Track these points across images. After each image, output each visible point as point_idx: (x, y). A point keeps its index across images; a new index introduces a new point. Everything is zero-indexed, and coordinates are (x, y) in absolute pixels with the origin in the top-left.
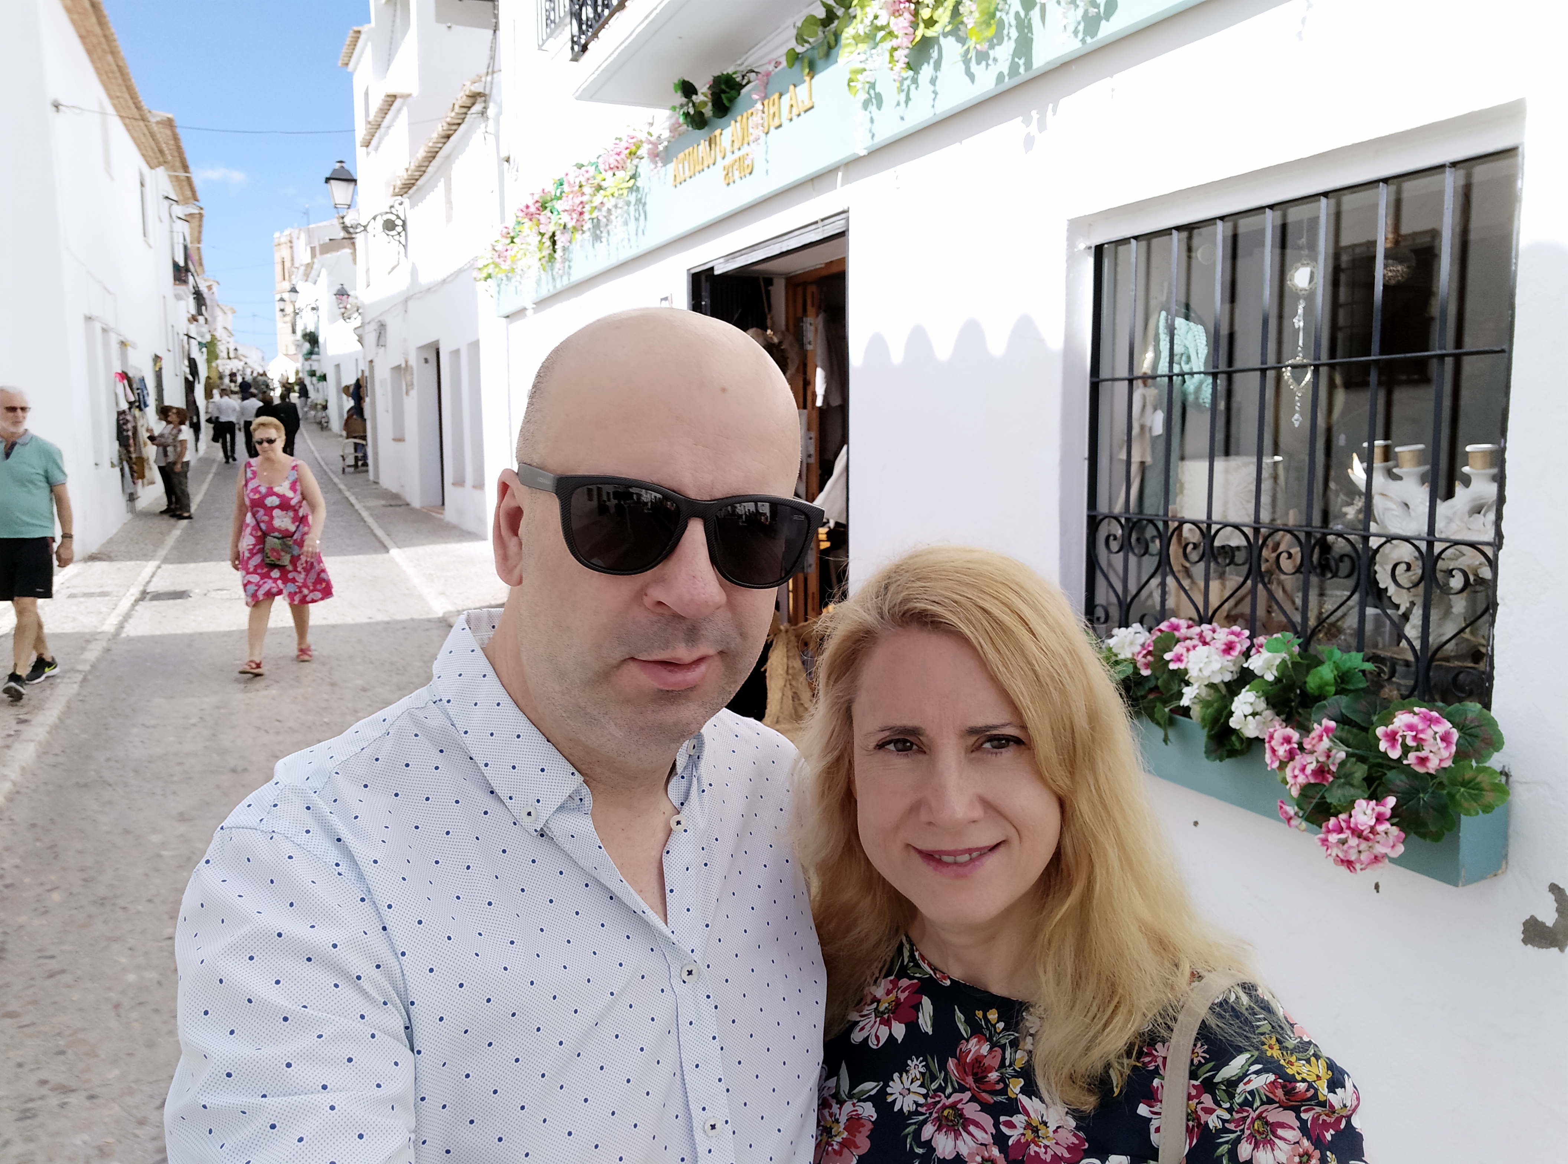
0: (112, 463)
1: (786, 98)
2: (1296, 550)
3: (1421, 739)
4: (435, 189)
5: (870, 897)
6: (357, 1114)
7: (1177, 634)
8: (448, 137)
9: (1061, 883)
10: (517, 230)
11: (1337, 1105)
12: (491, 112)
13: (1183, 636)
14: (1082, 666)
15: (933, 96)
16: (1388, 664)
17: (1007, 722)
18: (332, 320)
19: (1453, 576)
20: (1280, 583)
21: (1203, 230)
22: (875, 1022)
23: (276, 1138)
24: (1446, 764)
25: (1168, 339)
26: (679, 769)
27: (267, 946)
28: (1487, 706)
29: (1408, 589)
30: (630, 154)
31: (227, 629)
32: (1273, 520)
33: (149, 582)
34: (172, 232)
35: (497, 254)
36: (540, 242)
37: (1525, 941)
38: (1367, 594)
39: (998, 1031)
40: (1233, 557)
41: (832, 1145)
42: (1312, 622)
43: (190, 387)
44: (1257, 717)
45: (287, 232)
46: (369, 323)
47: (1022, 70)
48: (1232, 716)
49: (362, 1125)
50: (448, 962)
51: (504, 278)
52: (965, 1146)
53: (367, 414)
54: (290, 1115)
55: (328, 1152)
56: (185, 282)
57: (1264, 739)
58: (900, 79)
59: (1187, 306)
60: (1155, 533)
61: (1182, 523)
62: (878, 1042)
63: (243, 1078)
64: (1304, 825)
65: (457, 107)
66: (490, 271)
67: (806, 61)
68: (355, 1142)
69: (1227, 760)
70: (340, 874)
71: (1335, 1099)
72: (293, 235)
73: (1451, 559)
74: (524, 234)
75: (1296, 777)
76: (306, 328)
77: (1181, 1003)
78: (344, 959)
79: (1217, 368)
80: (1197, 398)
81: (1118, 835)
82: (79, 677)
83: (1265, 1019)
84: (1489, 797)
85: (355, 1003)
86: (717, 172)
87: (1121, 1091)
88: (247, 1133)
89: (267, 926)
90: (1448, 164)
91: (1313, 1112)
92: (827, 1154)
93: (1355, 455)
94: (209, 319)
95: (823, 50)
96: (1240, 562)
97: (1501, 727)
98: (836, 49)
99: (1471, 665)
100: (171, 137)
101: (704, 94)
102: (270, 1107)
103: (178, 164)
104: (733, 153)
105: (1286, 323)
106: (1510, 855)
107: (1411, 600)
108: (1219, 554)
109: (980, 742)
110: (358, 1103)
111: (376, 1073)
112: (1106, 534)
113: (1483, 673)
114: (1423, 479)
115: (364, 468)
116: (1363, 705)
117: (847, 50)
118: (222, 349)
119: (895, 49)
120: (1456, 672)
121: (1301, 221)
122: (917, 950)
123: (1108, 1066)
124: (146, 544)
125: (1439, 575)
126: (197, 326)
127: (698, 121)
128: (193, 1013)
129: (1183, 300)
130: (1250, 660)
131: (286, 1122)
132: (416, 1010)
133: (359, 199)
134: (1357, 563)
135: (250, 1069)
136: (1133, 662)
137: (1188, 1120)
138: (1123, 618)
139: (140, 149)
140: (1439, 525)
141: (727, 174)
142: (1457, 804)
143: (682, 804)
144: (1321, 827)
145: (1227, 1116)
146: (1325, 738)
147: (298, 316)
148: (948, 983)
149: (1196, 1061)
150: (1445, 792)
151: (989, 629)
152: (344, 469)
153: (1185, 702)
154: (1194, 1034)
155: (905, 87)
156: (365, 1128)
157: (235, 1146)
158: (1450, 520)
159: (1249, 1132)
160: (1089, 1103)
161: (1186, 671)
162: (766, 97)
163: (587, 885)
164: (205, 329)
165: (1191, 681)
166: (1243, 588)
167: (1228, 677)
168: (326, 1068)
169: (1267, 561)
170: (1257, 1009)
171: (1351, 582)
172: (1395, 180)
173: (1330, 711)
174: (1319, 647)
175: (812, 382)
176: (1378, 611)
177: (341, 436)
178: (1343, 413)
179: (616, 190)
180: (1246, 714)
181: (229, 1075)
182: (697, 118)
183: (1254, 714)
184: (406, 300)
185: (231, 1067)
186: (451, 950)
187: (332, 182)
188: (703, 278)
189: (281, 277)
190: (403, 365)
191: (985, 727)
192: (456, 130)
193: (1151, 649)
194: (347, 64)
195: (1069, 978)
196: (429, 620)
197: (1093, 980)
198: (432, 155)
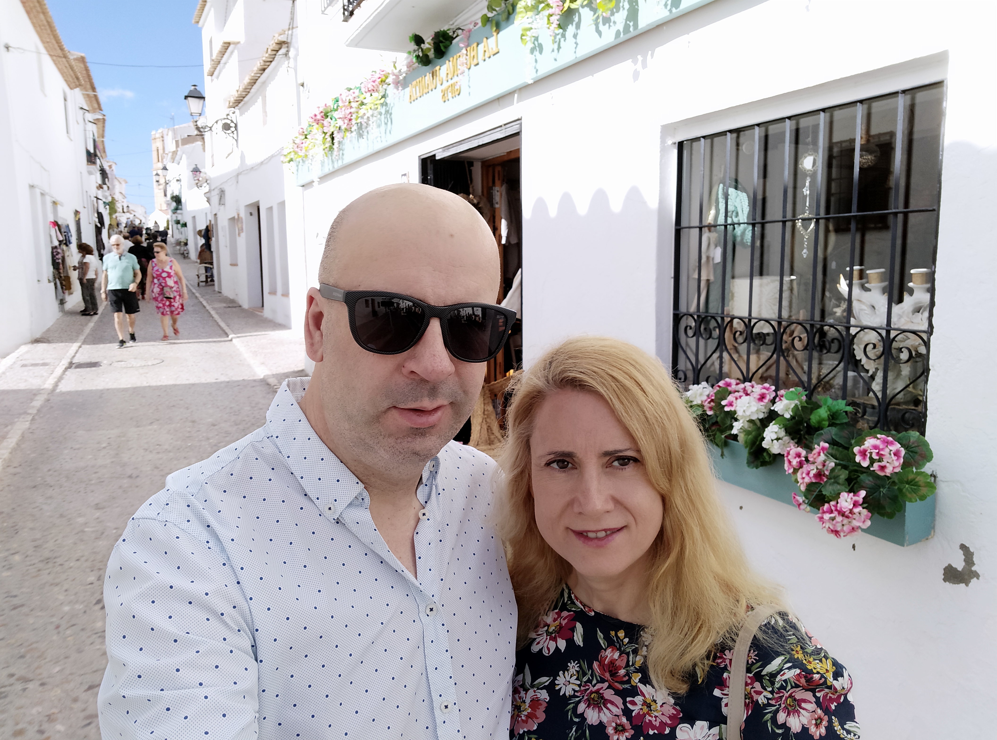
0: (49, 280)
1: (481, 46)
2: (804, 336)
3: (882, 455)
4: (256, 104)
5: (544, 560)
6: (222, 701)
7: (729, 388)
8: (264, 70)
9: (664, 549)
10: (309, 130)
11: (839, 688)
12: (292, 53)
13: (733, 390)
14: (675, 411)
15: (575, 45)
16: (862, 407)
17: (628, 447)
18: (190, 188)
19: (902, 352)
20: (794, 356)
21: (746, 132)
22: (547, 639)
23: (170, 716)
24: (897, 470)
25: (724, 201)
26: (424, 480)
27: (163, 594)
28: (923, 433)
29: (874, 360)
30: (381, 81)
31: (125, 387)
32: (790, 316)
33: (74, 356)
34: (85, 130)
35: (296, 146)
36: (324, 138)
37: (945, 580)
38: (849, 363)
39: (625, 644)
40: (765, 339)
41: (521, 717)
42: (814, 381)
43: (98, 231)
44: (780, 441)
45: (160, 131)
46: (214, 190)
47: (631, 29)
48: (764, 440)
49: (225, 708)
50: (280, 604)
51: (301, 161)
52: (605, 717)
53: (213, 249)
54: (179, 702)
55: (203, 725)
56: (94, 163)
57: (784, 455)
58: (554, 34)
59: (736, 181)
60: (716, 325)
61: (733, 318)
62: (549, 651)
63: (148, 679)
64: (809, 508)
65: (269, 50)
66: (292, 157)
67: (494, 22)
68: (221, 719)
69: (761, 468)
70: (209, 548)
71: (837, 684)
72: (164, 132)
73: (901, 341)
74: (313, 133)
75: (803, 478)
76: (173, 193)
77: (741, 625)
78: (213, 602)
79: (755, 220)
80: (742, 239)
81: (700, 518)
82: (30, 418)
83: (794, 634)
84: (924, 491)
85: (220, 630)
86: (437, 93)
87: (703, 681)
88: (152, 713)
89: (163, 581)
90: (900, 91)
91: (824, 692)
92: (518, 722)
93: (841, 276)
94: (110, 187)
95: (505, 15)
96: (769, 343)
97: (931, 447)
98: (513, 15)
99: (913, 408)
100: (84, 69)
101: (429, 43)
102: (166, 697)
103: (88, 86)
104: (448, 81)
105: (798, 191)
106: (936, 527)
107: (876, 367)
108: (756, 338)
109: (611, 461)
110: (222, 694)
111: (234, 675)
112: (685, 325)
113: (921, 413)
114: (884, 291)
115: (212, 283)
116: (845, 433)
117: (520, 15)
118: (119, 207)
119: (551, 15)
120: (904, 412)
121: (808, 127)
122: (573, 593)
123: (694, 665)
124: (72, 332)
125: (894, 351)
126: (102, 192)
127: (425, 61)
128: (116, 637)
129: (733, 176)
130: (775, 405)
131: (176, 707)
132: (259, 635)
133: (207, 110)
134: (842, 344)
135: (153, 673)
136: (702, 406)
137: (746, 699)
138: (696, 378)
139: (63, 77)
140: (894, 319)
141: (444, 95)
142: (904, 495)
143: (426, 502)
144: (819, 510)
145: (770, 696)
146: (822, 454)
147: (168, 185)
148: (593, 614)
149: (750, 662)
150: (896, 487)
151: (616, 389)
152: (199, 283)
153: (734, 431)
154: (749, 644)
155: (557, 39)
156: (227, 710)
157: (144, 722)
158: (900, 317)
159: (784, 705)
160: (683, 689)
161: (735, 412)
162: (468, 45)
163: (366, 554)
164: (108, 193)
165: (738, 418)
166: (771, 360)
167: (761, 416)
168: (202, 672)
169: (786, 342)
170: (788, 627)
171: (839, 356)
172: (867, 101)
173: (825, 437)
174: (819, 397)
175: (499, 228)
176: (855, 374)
177: (197, 262)
178: (834, 248)
179: (372, 105)
180: (773, 439)
181: (139, 677)
182: (424, 59)
183: (778, 439)
184: (238, 175)
185: (140, 671)
186: (281, 596)
187: (189, 98)
188: (429, 162)
189: (156, 160)
190: (236, 217)
191: (615, 451)
192: (269, 65)
193: (713, 398)
194: (198, 22)
195: (669, 611)
196: (255, 381)
197: (685, 611)
198: (254, 81)
